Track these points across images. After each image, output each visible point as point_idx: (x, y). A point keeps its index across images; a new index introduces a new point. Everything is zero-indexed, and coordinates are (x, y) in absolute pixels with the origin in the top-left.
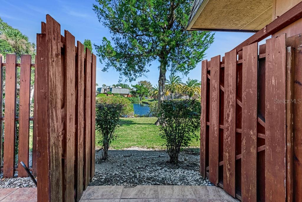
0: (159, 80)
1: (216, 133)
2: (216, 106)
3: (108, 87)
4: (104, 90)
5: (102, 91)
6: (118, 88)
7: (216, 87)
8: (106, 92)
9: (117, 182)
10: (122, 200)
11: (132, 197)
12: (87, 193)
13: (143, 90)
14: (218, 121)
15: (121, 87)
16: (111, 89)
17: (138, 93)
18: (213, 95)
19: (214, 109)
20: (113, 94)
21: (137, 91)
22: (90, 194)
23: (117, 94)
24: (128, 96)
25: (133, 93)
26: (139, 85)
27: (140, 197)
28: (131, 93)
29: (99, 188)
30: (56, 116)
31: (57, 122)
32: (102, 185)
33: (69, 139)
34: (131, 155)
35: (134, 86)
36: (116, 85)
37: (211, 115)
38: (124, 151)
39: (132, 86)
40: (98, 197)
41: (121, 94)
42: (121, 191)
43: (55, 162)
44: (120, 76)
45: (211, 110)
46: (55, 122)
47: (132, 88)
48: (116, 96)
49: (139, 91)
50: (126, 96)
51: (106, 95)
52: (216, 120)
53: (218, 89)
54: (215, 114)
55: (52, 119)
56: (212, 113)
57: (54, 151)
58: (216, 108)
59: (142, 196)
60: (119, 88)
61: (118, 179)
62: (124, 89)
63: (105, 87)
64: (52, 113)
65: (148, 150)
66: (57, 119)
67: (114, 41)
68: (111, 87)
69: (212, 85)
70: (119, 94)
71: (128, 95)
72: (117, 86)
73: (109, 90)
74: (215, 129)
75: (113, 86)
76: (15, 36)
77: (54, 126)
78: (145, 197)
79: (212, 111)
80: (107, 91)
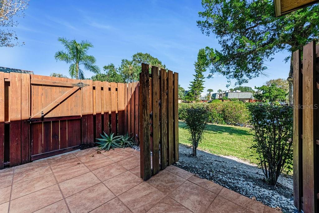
0: (289, 78)
1: (310, 150)
2: (310, 112)
3: (224, 92)
4: (219, 95)
5: (217, 97)
6: (236, 92)
7: (309, 85)
8: (221, 97)
9: (192, 171)
10: (187, 181)
11: (195, 183)
12: (169, 168)
13: (275, 93)
14: (313, 134)
15: (240, 91)
16: (227, 94)
17: (267, 97)
18: (306, 98)
19: (308, 117)
20: (229, 99)
21: (263, 93)
22: (170, 169)
23: (234, 100)
24: (250, 101)
25: (258, 97)
26: (268, 85)
27: (202, 186)
28: (254, 97)
29: (177, 168)
30: (147, 113)
31: (147, 116)
32: (181, 168)
33: (155, 127)
34: (224, 162)
35: (258, 88)
36: (233, 89)
37: (305, 124)
38: (219, 157)
39: (256, 88)
40: (174, 172)
41: (240, 99)
42: (190, 176)
43: (146, 137)
44: (228, 80)
45: (305, 117)
46: (146, 116)
47: (256, 90)
48: (233, 102)
49: (268, 94)
50: (247, 101)
51: (221, 100)
52: (310, 132)
53: (311, 88)
54: (309, 123)
55: (144, 114)
56: (306, 122)
57: (145, 131)
58: (310, 116)
59: (204, 187)
60: (238, 92)
61: (194, 170)
62: (243, 93)
63: (220, 92)
64: (144, 111)
65: (251, 165)
66: (147, 115)
67: (221, 44)
68: (227, 92)
69: (305, 83)
70: (237, 99)
71: (250, 99)
72: (235, 89)
73: (225, 95)
74: (309, 144)
75: (230, 91)
76: (155, 63)
77: (145, 118)
78: (206, 188)
79: (306, 120)
80: (223, 97)
